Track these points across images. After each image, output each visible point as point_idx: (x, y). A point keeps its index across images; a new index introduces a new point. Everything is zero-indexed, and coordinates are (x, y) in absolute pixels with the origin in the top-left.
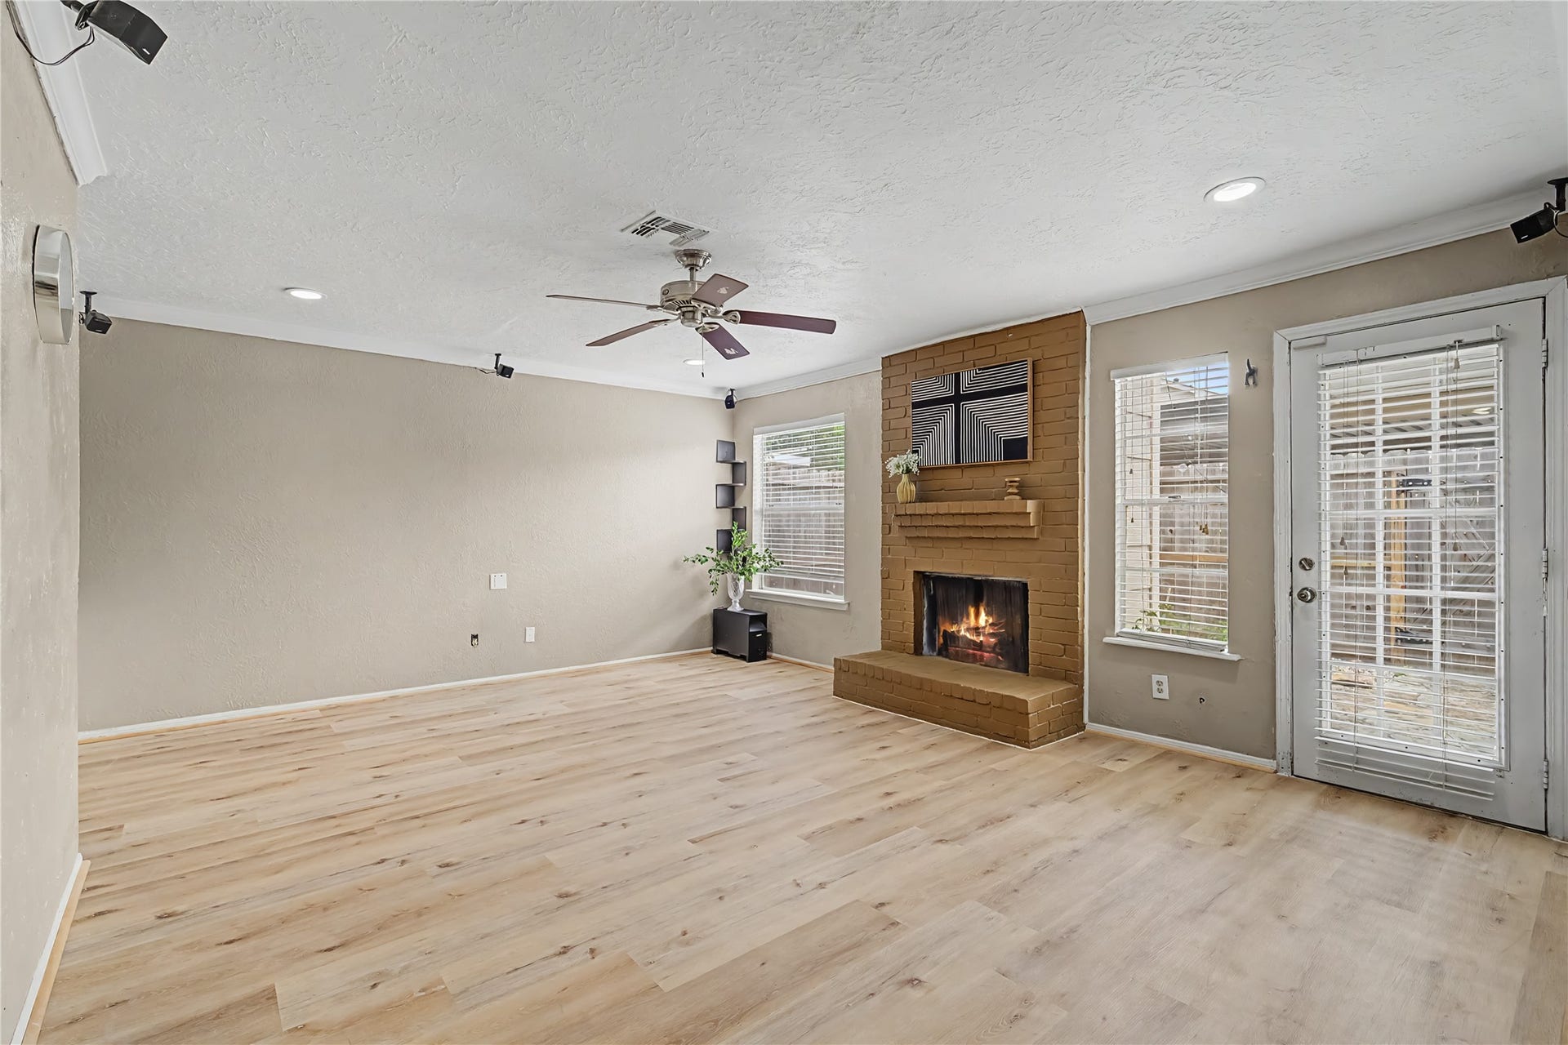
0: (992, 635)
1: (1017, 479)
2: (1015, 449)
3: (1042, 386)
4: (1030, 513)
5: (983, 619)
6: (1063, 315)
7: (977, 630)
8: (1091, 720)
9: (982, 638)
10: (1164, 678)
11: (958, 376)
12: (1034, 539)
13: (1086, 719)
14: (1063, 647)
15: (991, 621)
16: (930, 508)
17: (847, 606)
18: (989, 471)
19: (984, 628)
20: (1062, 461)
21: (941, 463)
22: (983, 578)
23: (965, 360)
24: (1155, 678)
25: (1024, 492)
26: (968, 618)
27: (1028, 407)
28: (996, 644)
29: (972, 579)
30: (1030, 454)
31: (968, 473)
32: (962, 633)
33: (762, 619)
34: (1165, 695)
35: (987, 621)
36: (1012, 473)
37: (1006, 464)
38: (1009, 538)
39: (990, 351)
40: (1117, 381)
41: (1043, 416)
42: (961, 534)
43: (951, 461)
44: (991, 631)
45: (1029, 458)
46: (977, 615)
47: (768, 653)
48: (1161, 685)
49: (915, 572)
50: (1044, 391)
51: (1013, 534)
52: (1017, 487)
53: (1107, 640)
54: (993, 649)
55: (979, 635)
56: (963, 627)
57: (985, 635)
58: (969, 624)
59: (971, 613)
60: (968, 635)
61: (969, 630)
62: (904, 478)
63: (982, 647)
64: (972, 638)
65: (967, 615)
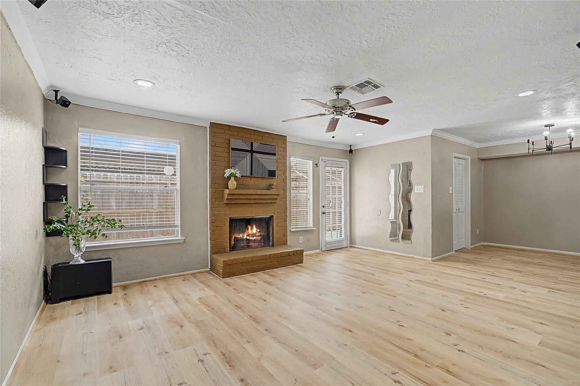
0: (259, 236)
2: (272, 174)
5: (255, 230)
7: (253, 235)
9: (255, 238)
10: (302, 237)
11: (252, 143)
14: (283, 235)
15: (258, 231)
16: (240, 191)
18: (261, 180)
19: (256, 233)
24: (300, 238)
26: (248, 230)
28: (261, 239)
30: (276, 176)
31: (253, 179)
32: (245, 237)
34: (302, 242)
35: (256, 231)
37: (269, 178)
43: (248, 174)
44: (259, 234)
46: (252, 229)
51: (259, 201)
54: (260, 241)
55: (253, 237)
56: (245, 235)
57: (256, 236)
58: (249, 233)
59: (249, 227)
60: (248, 238)
61: (248, 235)
62: (232, 178)
63: (255, 241)
64: (250, 238)
65: (248, 229)
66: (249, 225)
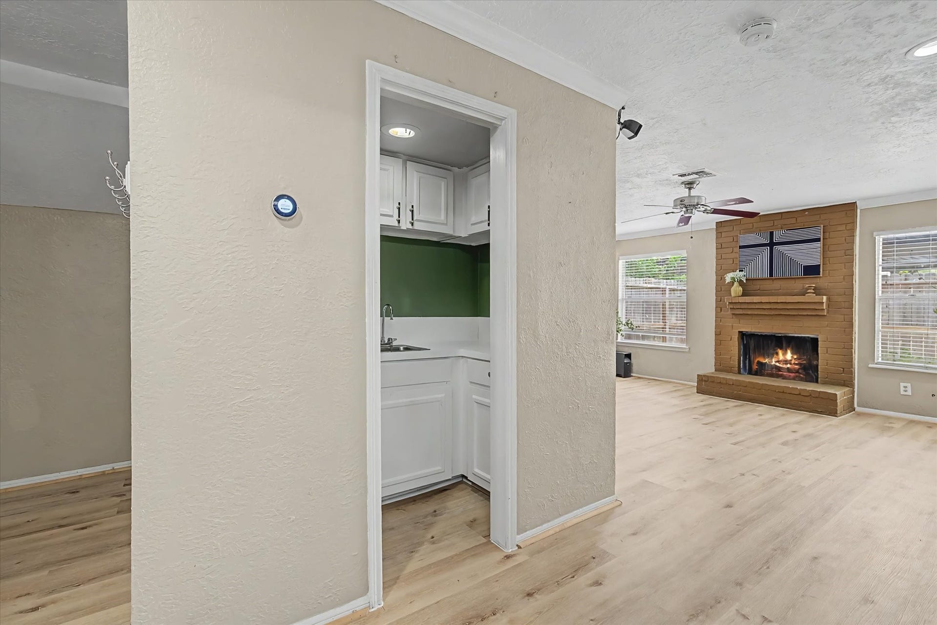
0: (795, 364)
1: (814, 285)
2: (812, 271)
3: (828, 239)
4: (823, 303)
5: (789, 356)
6: (844, 204)
7: (786, 362)
8: (858, 406)
9: (789, 366)
10: (908, 385)
11: (772, 233)
12: (824, 315)
13: (856, 406)
14: (842, 369)
15: (795, 357)
16: (747, 299)
17: (688, 349)
18: (793, 281)
19: (791, 360)
20: (842, 277)
21: (760, 277)
22: (783, 335)
23: (775, 224)
25: (818, 291)
27: (821, 250)
28: (799, 369)
29: (774, 335)
30: (821, 273)
31: (775, 282)
32: (773, 363)
33: (629, 356)
34: (909, 393)
35: (792, 357)
36: (811, 282)
37: (803, 278)
38: (807, 315)
39: (794, 221)
40: (877, 237)
41: (829, 254)
42: (773, 313)
43: (766, 275)
44: (796, 362)
45: (821, 275)
46: (785, 354)
47: (630, 374)
48: (906, 388)
49: (739, 332)
50: (829, 242)
51: (809, 313)
52: (813, 290)
53: (870, 366)
54: (797, 371)
55: (786, 364)
56: (774, 360)
57: (791, 364)
58: (779, 358)
59: (780, 352)
60: (777, 364)
61: (778, 362)
62: (736, 284)
63: (789, 370)
64: (781, 366)
65: (777, 354)
66: (780, 349)
